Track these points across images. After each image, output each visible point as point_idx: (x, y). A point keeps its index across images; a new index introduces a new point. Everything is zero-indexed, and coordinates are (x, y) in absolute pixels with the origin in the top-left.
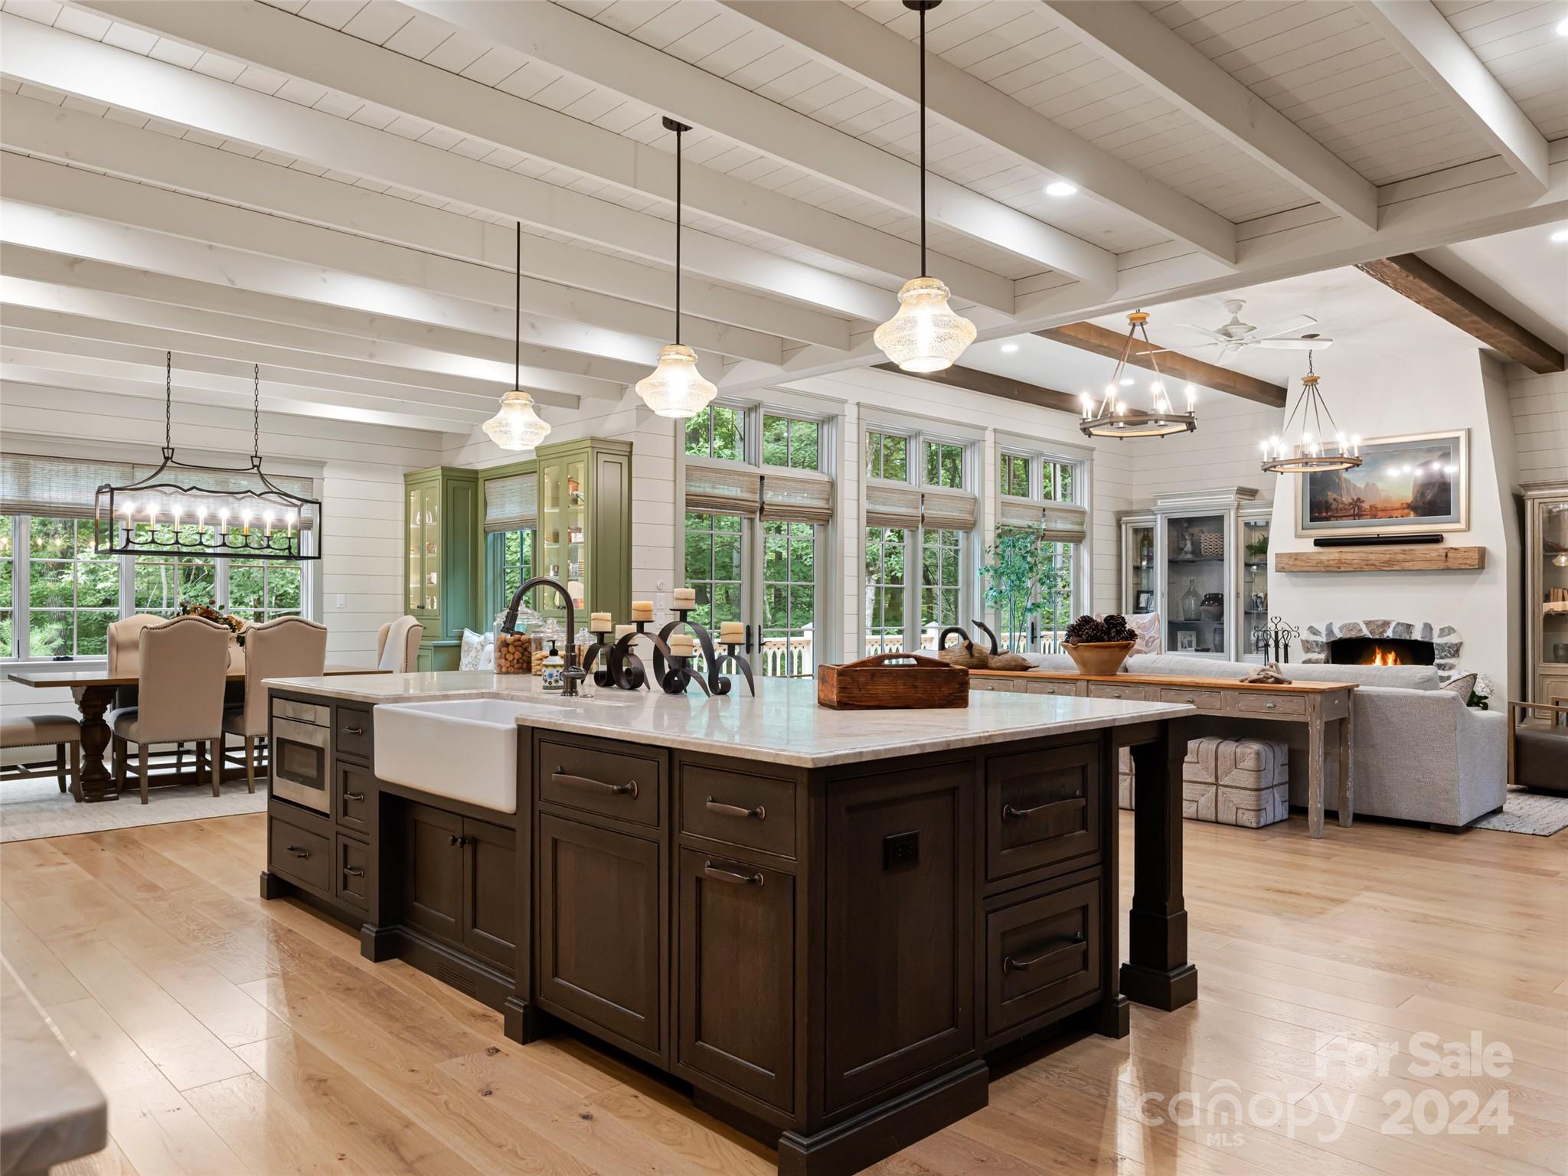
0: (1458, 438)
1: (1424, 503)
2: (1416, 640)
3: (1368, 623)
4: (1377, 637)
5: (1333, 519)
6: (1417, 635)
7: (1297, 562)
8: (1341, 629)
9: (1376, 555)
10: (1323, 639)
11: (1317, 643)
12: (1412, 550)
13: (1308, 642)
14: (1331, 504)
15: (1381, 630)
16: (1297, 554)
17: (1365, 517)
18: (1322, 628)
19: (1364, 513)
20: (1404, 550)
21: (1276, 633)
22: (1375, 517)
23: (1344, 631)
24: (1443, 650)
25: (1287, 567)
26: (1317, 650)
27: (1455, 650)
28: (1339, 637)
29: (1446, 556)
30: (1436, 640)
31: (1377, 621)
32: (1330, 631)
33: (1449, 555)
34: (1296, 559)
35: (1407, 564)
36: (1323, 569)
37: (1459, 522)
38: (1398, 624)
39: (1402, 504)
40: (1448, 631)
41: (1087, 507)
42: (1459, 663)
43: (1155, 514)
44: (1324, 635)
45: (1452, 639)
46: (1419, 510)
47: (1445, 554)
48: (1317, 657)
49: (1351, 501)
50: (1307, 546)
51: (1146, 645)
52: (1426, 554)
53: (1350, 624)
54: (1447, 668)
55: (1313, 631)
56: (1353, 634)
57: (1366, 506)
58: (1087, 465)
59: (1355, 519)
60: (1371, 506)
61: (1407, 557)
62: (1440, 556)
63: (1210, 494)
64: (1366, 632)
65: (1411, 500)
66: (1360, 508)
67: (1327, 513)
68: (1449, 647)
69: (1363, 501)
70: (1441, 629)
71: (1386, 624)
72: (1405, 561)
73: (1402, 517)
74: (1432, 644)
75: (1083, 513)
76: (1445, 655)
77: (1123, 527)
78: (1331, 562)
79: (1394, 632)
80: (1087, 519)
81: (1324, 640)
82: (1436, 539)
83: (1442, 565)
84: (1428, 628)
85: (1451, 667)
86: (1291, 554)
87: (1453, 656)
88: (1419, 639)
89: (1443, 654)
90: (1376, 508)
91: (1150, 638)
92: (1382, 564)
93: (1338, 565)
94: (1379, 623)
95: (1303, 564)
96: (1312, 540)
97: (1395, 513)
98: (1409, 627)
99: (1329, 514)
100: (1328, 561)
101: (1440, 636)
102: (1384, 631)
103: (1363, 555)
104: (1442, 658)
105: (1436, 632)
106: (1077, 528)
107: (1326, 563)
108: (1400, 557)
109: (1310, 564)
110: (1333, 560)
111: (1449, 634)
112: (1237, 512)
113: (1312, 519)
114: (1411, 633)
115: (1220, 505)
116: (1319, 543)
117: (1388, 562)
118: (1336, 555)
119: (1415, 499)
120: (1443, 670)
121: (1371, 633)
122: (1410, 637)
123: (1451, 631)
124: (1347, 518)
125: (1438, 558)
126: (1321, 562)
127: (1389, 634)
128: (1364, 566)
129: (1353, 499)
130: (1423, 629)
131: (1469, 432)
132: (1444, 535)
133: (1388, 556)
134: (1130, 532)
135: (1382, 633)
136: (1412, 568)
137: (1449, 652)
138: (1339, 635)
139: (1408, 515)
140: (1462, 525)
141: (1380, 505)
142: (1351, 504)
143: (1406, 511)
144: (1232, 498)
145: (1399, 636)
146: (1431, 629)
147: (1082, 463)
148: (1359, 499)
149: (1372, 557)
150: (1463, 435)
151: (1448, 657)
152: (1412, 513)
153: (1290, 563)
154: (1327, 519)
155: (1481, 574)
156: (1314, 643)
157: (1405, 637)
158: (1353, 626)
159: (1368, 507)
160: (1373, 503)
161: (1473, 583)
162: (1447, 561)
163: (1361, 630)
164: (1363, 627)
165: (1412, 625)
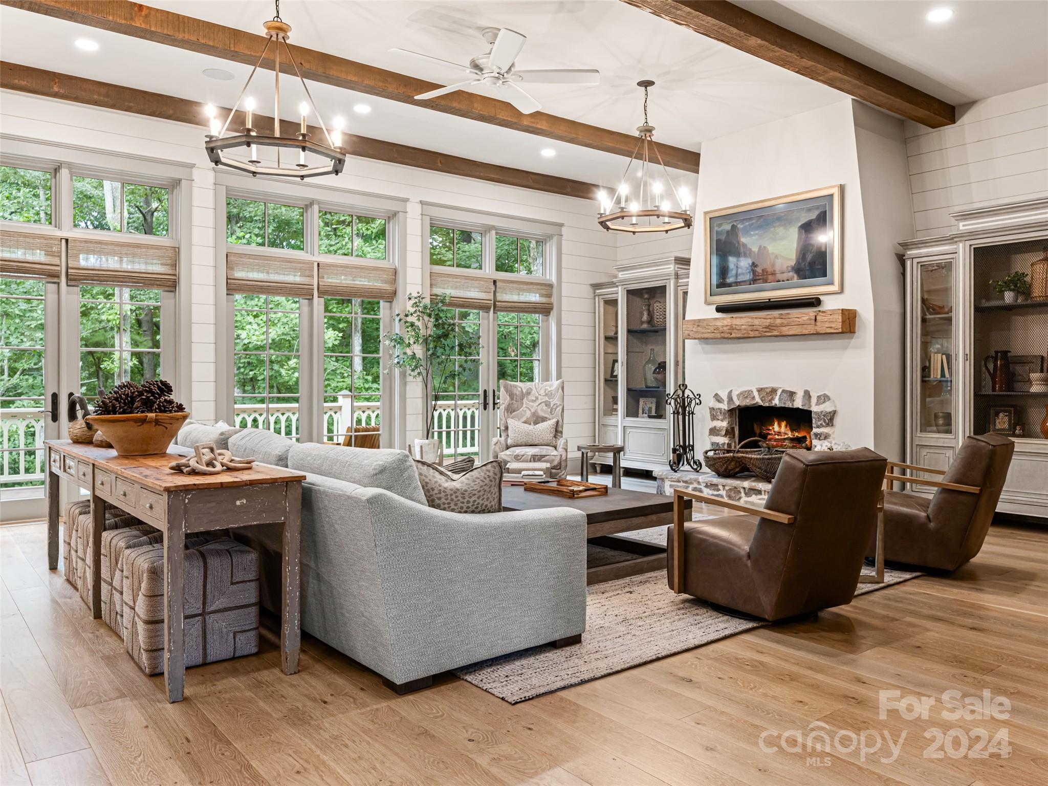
0: (832, 196)
1: (805, 265)
2: (798, 408)
3: (760, 390)
4: (767, 404)
5: (733, 285)
6: (798, 403)
7: (700, 329)
8: (738, 396)
10: (725, 406)
12: (788, 314)
13: (713, 409)
14: (732, 270)
15: (770, 398)
16: (699, 321)
17: (758, 281)
18: (724, 395)
19: (758, 278)
21: (683, 400)
22: (765, 281)
23: (741, 398)
24: (819, 419)
25: (691, 333)
26: (720, 417)
27: (830, 419)
29: (816, 320)
30: (815, 408)
31: (767, 388)
32: (730, 399)
33: (818, 318)
34: (698, 326)
35: (784, 329)
36: (718, 336)
37: (832, 283)
38: (783, 391)
39: (788, 267)
40: (823, 398)
41: (554, 280)
42: (833, 433)
43: (617, 286)
44: (726, 403)
45: (827, 407)
46: (801, 273)
48: (720, 425)
49: (748, 266)
50: (710, 313)
51: (551, 412)
52: (798, 318)
53: (746, 392)
54: (823, 437)
55: (718, 398)
56: (748, 402)
57: (759, 270)
58: (555, 238)
59: (750, 284)
60: (763, 270)
61: (783, 321)
62: (810, 320)
63: (656, 264)
64: (758, 400)
65: (794, 263)
66: (754, 272)
67: (729, 279)
68: (824, 416)
69: (756, 266)
70: (818, 397)
71: (774, 391)
72: (782, 325)
73: (788, 280)
74: (811, 412)
75: (551, 286)
76: (821, 424)
77: (597, 299)
78: (725, 328)
79: (780, 400)
80: (555, 291)
81: (726, 408)
82: (814, 302)
83: (812, 329)
84: (807, 395)
85: (826, 437)
86: (695, 321)
87: (828, 425)
88: (801, 407)
89: (819, 423)
90: (767, 272)
92: (764, 330)
93: (730, 331)
94: (768, 390)
95: (703, 331)
96: (715, 306)
97: (782, 277)
98: (792, 394)
100: (723, 326)
101: (818, 404)
102: (772, 399)
103: (750, 320)
104: (818, 427)
105: (814, 400)
106: (544, 300)
107: (721, 329)
108: (778, 321)
109: (709, 331)
111: (824, 402)
112: (676, 282)
113: (719, 286)
114: (794, 400)
115: (662, 275)
116: (720, 309)
117: (769, 328)
118: (729, 320)
119: (798, 263)
120: (819, 439)
121: (762, 401)
122: (793, 405)
123: (826, 399)
124: (744, 283)
125: (809, 322)
126: (717, 329)
127: (776, 402)
128: (750, 333)
129: (749, 264)
130: (804, 396)
131: (842, 189)
132: (821, 298)
133: (769, 321)
134: (602, 304)
135: (770, 401)
137: (825, 422)
138: (737, 403)
139: (792, 278)
140: (835, 288)
141: (770, 269)
142: (747, 269)
143: (791, 274)
144: (671, 268)
145: (785, 404)
146: (810, 397)
147: (550, 237)
149: (757, 322)
150: (836, 192)
151: (823, 426)
152: (795, 276)
153: (694, 330)
154: (730, 285)
155: (852, 338)
156: (719, 411)
157: (789, 405)
158: (747, 394)
159: (761, 271)
160: (764, 267)
161: (845, 348)
162: (816, 325)
163: (754, 397)
164: (756, 394)
165: (795, 393)
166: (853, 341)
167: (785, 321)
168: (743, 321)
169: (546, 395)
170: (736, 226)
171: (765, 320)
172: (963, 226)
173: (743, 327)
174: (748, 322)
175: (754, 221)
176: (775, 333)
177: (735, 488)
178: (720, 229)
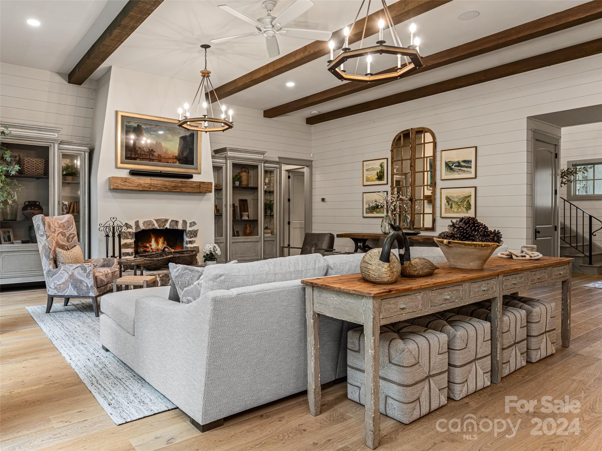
1: (183, 157)
2: (179, 229)
3: (157, 221)
4: (162, 228)
5: (138, 159)
6: (180, 227)
7: (127, 183)
8: (144, 223)
9: (169, 183)
10: (133, 230)
11: (129, 233)
12: (186, 181)
13: (124, 232)
14: (137, 151)
15: (164, 224)
17: (155, 160)
18: (132, 223)
19: (155, 158)
20: (182, 181)
21: (114, 228)
22: (160, 161)
23: (145, 225)
24: (191, 234)
26: (130, 237)
27: (194, 234)
28: (142, 229)
29: (200, 186)
30: (188, 228)
31: (162, 219)
32: (137, 226)
35: (183, 189)
36: (141, 189)
37: (197, 169)
38: (172, 220)
39: (173, 156)
40: (193, 224)
42: (196, 240)
44: (134, 228)
45: (194, 228)
46: (181, 161)
47: (199, 185)
48: (130, 242)
49: (148, 151)
50: (127, 174)
52: (191, 184)
53: (148, 221)
55: (128, 226)
56: (150, 227)
57: (156, 154)
59: (150, 161)
60: (158, 155)
62: (197, 185)
64: (156, 226)
65: (177, 155)
66: (153, 155)
67: (135, 155)
68: (194, 232)
69: (154, 152)
70: (190, 223)
71: (166, 221)
72: (182, 187)
73: (173, 163)
76: (192, 236)
79: (170, 225)
81: (134, 231)
83: (198, 190)
84: (185, 222)
85: (194, 242)
86: (122, 178)
90: (161, 156)
91: (71, 234)
92: (172, 188)
93: (150, 187)
94: (163, 221)
95: (130, 185)
96: (129, 171)
97: (170, 161)
98: (177, 222)
99: (136, 156)
100: (144, 184)
101: (190, 226)
102: (165, 225)
103: (162, 182)
105: (188, 225)
108: (180, 184)
109: (134, 185)
110: (147, 184)
111: (194, 226)
112: (58, 146)
113: (127, 158)
114: (178, 225)
115: (47, 139)
116: (133, 173)
117: (175, 187)
118: (149, 181)
119: (179, 155)
120: (192, 244)
121: (159, 226)
122: (177, 228)
123: (195, 224)
124: (146, 160)
127: (168, 226)
128: (163, 189)
129: (149, 150)
130: (183, 223)
132: (192, 175)
133: (174, 184)
136: (185, 191)
138: (142, 227)
139: (176, 163)
140: (198, 171)
141: (163, 155)
142: (148, 152)
143: (175, 160)
145: (172, 227)
146: (186, 223)
148: (152, 150)
149: (167, 183)
151: (193, 237)
152: (178, 162)
153: (122, 183)
154: (135, 159)
155: (205, 196)
156: (128, 233)
157: (175, 227)
158: (150, 223)
159: (157, 155)
160: (159, 153)
161: (201, 200)
162: (200, 188)
163: (154, 224)
164: (155, 223)
165: (178, 221)
166: (205, 197)
167: (184, 185)
168: (159, 182)
169: (60, 227)
170: (141, 126)
171: (172, 183)
172: (230, 153)
173: (158, 185)
174: (162, 183)
175: (153, 127)
176: (178, 190)
177: (166, 274)
178: (128, 124)
